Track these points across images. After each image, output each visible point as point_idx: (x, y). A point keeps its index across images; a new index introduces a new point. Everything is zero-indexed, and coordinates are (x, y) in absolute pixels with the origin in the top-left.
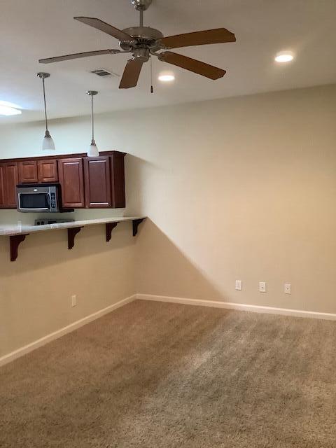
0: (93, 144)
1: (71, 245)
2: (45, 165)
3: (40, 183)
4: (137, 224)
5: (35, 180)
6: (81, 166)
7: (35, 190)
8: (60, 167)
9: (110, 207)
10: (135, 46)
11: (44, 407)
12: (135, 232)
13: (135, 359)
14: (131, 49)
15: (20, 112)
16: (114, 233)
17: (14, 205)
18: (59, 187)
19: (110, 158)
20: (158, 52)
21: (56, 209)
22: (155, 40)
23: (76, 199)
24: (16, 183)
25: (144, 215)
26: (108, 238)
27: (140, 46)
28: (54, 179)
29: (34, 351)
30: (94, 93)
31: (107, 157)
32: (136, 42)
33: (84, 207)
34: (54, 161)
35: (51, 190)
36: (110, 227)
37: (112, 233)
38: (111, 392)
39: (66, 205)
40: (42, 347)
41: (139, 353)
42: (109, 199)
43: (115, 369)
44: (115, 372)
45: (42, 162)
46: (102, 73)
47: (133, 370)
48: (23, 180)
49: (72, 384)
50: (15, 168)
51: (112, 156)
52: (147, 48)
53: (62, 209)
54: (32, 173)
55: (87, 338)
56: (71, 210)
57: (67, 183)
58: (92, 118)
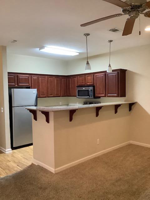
0: (110, 66)
1: (97, 115)
2: (88, 77)
3: (86, 85)
4: (131, 106)
5: (84, 84)
6: (104, 77)
7: (84, 88)
8: (95, 78)
9: (118, 96)
10: (130, 10)
11: (80, 196)
12: (130, 109)
13: (128, 178)
14: (128, 12)
15: (78, 54)
16: (119, 110)
17: (75, 95)
18: (94, 87)
19: (118, 72)
20: (144, 12)
21: (92, 97)
22: (142, 5)
23: (101, 92)
24: (76, 85)
25: (135, 101)
26: (116, 112)
27: (133, 10)
28: (92, 83)
29: (79, 165)
30: (111, 41)
31: (116, 72)
32: (131, 7)
33: (105, 96)
34: (92, 75)
35: (91, 88)
36: (117, 107)
37: (118, 110)
38: (114, 195)
39: (96, 95)
40: (83, 163)
41: (130, 174)
42: (117, 92)
43: (117, 181)
44: (117, 184)
45: (87, 76)
46: (115, 30)
47: (126, 184)
48: (79, 84)
49: (95, 185)
50: (76, 79)
51: (119, 72)
52: (138, 10)
53: (95, 97)
54: (82, 80)
55: (104, 161)
56: (99, 97)
57: (97, 85)
58: (110, 54)
